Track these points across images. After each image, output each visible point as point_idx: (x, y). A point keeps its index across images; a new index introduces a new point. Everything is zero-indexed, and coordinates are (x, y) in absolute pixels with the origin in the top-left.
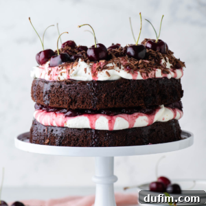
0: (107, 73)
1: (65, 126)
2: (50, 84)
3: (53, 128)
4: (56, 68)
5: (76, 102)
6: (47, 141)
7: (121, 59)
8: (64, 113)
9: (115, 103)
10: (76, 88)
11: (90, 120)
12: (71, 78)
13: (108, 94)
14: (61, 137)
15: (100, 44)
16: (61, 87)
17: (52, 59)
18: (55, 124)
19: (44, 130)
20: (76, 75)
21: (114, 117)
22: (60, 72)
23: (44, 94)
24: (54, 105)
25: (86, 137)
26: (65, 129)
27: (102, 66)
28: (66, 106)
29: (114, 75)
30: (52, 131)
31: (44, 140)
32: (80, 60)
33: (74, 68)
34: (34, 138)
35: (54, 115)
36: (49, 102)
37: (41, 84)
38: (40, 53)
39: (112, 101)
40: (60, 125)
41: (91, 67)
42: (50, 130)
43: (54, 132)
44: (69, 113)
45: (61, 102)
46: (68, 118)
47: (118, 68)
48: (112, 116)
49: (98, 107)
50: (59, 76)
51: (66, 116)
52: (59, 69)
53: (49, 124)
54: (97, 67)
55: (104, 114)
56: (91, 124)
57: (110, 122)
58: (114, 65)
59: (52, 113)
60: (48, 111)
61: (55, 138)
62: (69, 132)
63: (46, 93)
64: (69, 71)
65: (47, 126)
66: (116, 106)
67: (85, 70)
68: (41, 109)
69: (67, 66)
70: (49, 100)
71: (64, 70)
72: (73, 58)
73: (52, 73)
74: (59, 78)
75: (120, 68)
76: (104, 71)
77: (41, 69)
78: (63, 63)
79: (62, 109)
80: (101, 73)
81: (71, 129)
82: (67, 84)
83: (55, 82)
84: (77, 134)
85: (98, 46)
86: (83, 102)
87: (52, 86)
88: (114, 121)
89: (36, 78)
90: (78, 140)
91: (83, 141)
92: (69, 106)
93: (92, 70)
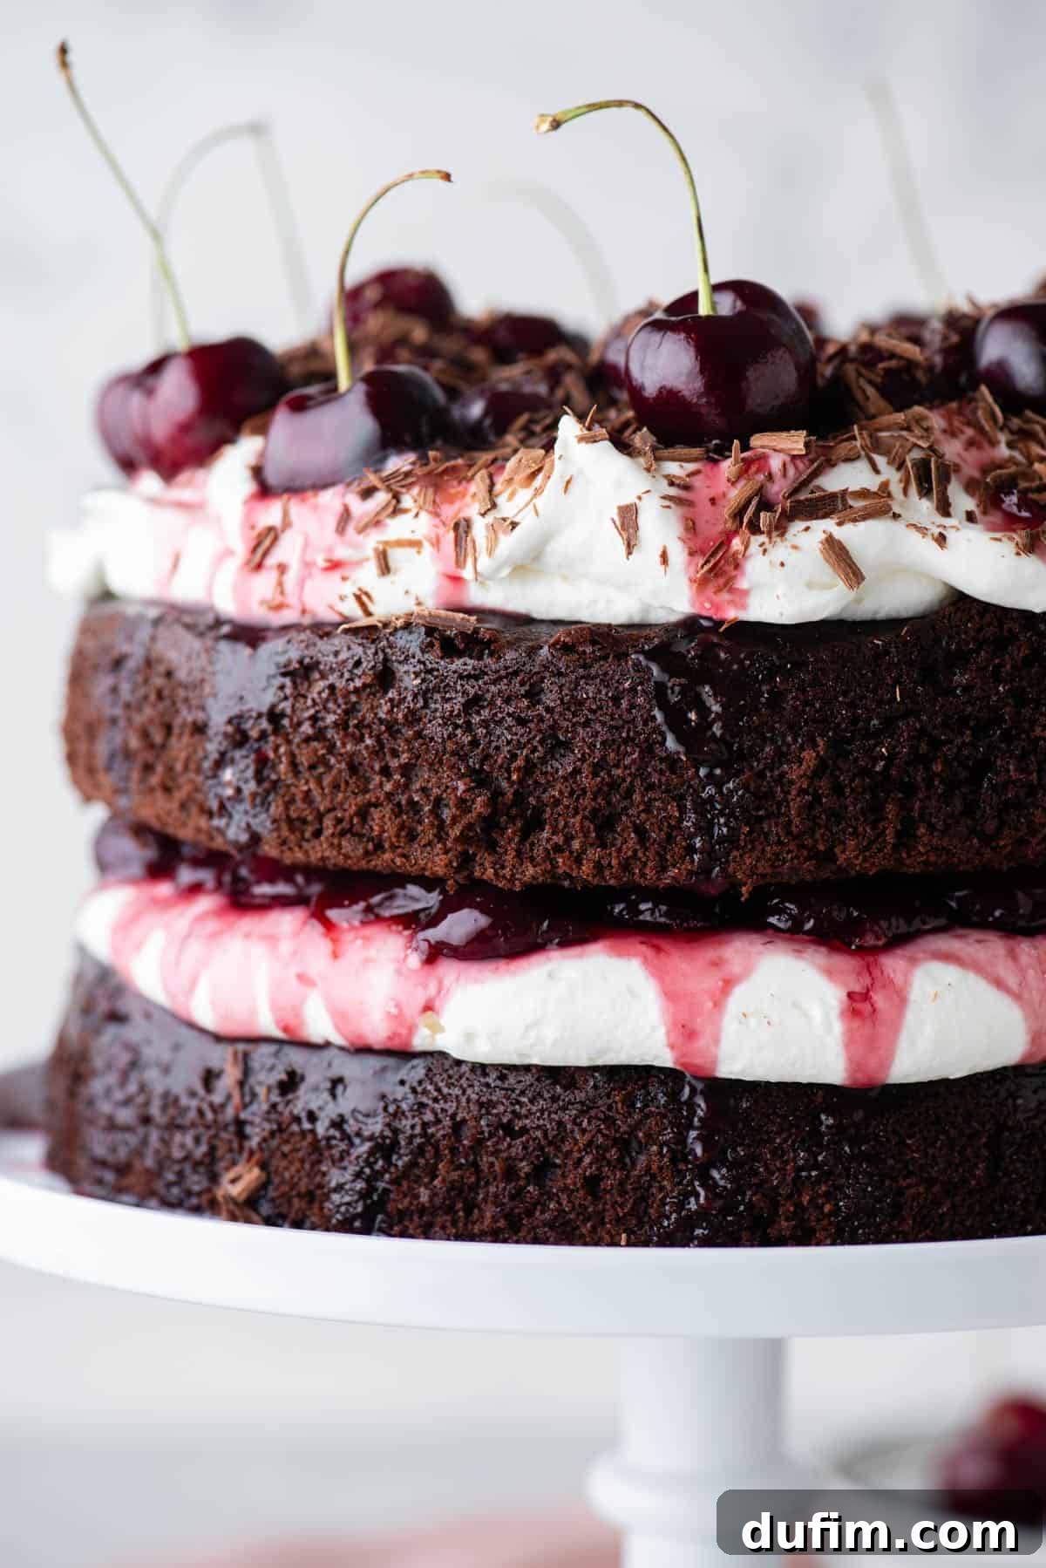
0: (837, 552)
1: (422, 1040)
2: (275, 652)
3: (296, 1058)
4: (331, 500)
5: (533, 824)
6: (239, 1180)
7: (936, 421)
8: (411, 922)
9: (906, 835)
10: (534, 695)
11: (670, 995)
12: (478, 596)
13: (838, 747)
14: (384, 1148)
15: (743, 289)
16: (385, 677)
17: (282, 422)
18: (319, 1026)
19: (209, 1078)
20: (527, 566)
21: (892, 964)
22: (373, 540)
23: (213, 747)
24: (319, 851)
25: (624, 1144)
26: (415, 1072)
27: (778, 489)
28: (438, 862)
29: (898, 570)
30: (290, 1084)
31: (210, 1167)
32: (569, 427)
33: (507, 508)
34: (98, 1143)
35: (315, 941)
36: (263, 823)
37: (181, 652)
38: (156, 367)
39: (875, 812)
40: (377, 1030)
41: (682, 497)
42: (266, 1078)
43: (305, 1099)
44: (461, 924)
45: (382, 822)
46: (449, 970)
47: (924, 508)
48: (868, 955)
49: (745, 870)
50: (367, 576)
51: (436, 954)
52: (362, 509)
53: (267, 1025)
54: (736, 494)
55: (795, 934)
56: (685, 1032)
57: (859, 1006)
58: (891, 475)
59: (287, 922)
60: (240, 902)
61: (318, 1149)
62: (460, 1102)
63: (239, 737)
64: (462, 529)
65: (245, 1043)
66: (913, 864)
67: (628, 519)
68: (159, 870)
69: (438, 483)
70: (261, 802)
71: (414, 523)
72: (476, 409)
73: (287, 550)
74: (362, 598)
75: (944, 508)
76: (809, 536)
77: (173, 519)
78: (398, 463)
79: (394, 880)
80: (780, 551)
81: (483, 1069)
82: (450, 648)
83: (322, 630)
84: (537, 1117)
85: (727, 305)
86: (604, 825)
87: (301, 673)
88: (900, 999)
89: (107, 596)
90: (541, 1171)
91: (592, 1184)
92: (466, 861)
93: (691, 528)
